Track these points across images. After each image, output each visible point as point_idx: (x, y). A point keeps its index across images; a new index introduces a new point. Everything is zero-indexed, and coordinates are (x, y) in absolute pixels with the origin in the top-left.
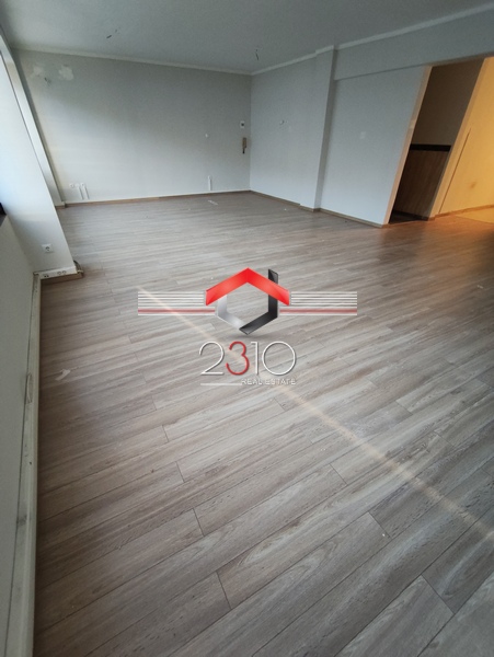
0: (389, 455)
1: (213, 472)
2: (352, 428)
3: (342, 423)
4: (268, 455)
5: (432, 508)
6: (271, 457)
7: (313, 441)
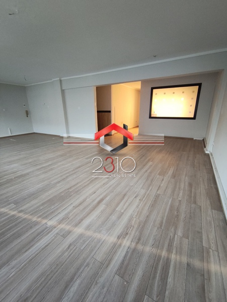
0: (119, 238)
2: (100, 232)
3: (95, 231)
4: (56, 272)
5: (141, 254)
6: (59, 271)
7: (82, 249)
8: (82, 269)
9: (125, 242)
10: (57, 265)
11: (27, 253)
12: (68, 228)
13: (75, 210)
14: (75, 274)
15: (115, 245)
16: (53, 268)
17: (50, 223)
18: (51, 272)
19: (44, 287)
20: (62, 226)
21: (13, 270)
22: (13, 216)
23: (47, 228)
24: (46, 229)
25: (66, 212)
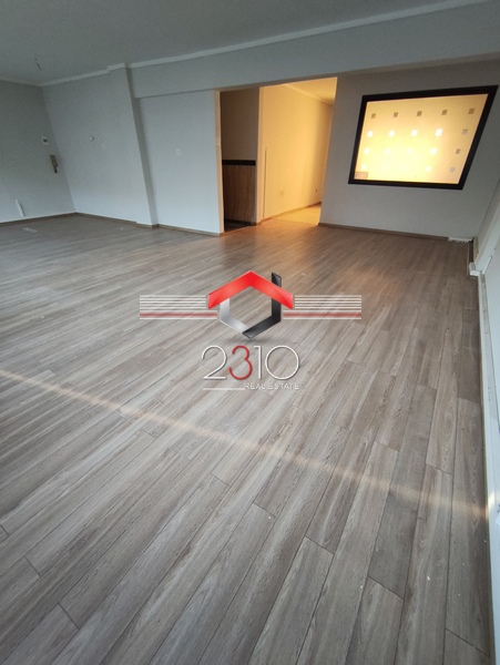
0: (261, 442)
1: (79, 543)
2: (225, 430)
3: (215, 429)
4: (144, 493)
5: (303, 473)
6: (148, 493)
7: (190, 458)
8: (190, 492)
9: (273, 449)
10: (145, 483)
11: (86, 461)
12: (162, 420)
13: (175, 388)
14: (178, 499)
15: (253, 454)
16: (138, 487)
17: (127, 410)
18: (136, 493)
19: (123, 515)
20: (151, 416)
21: (66, 486)
22: (53, 393)
23: (120, 418)
24: (118, 420)
25: (157, 390)
